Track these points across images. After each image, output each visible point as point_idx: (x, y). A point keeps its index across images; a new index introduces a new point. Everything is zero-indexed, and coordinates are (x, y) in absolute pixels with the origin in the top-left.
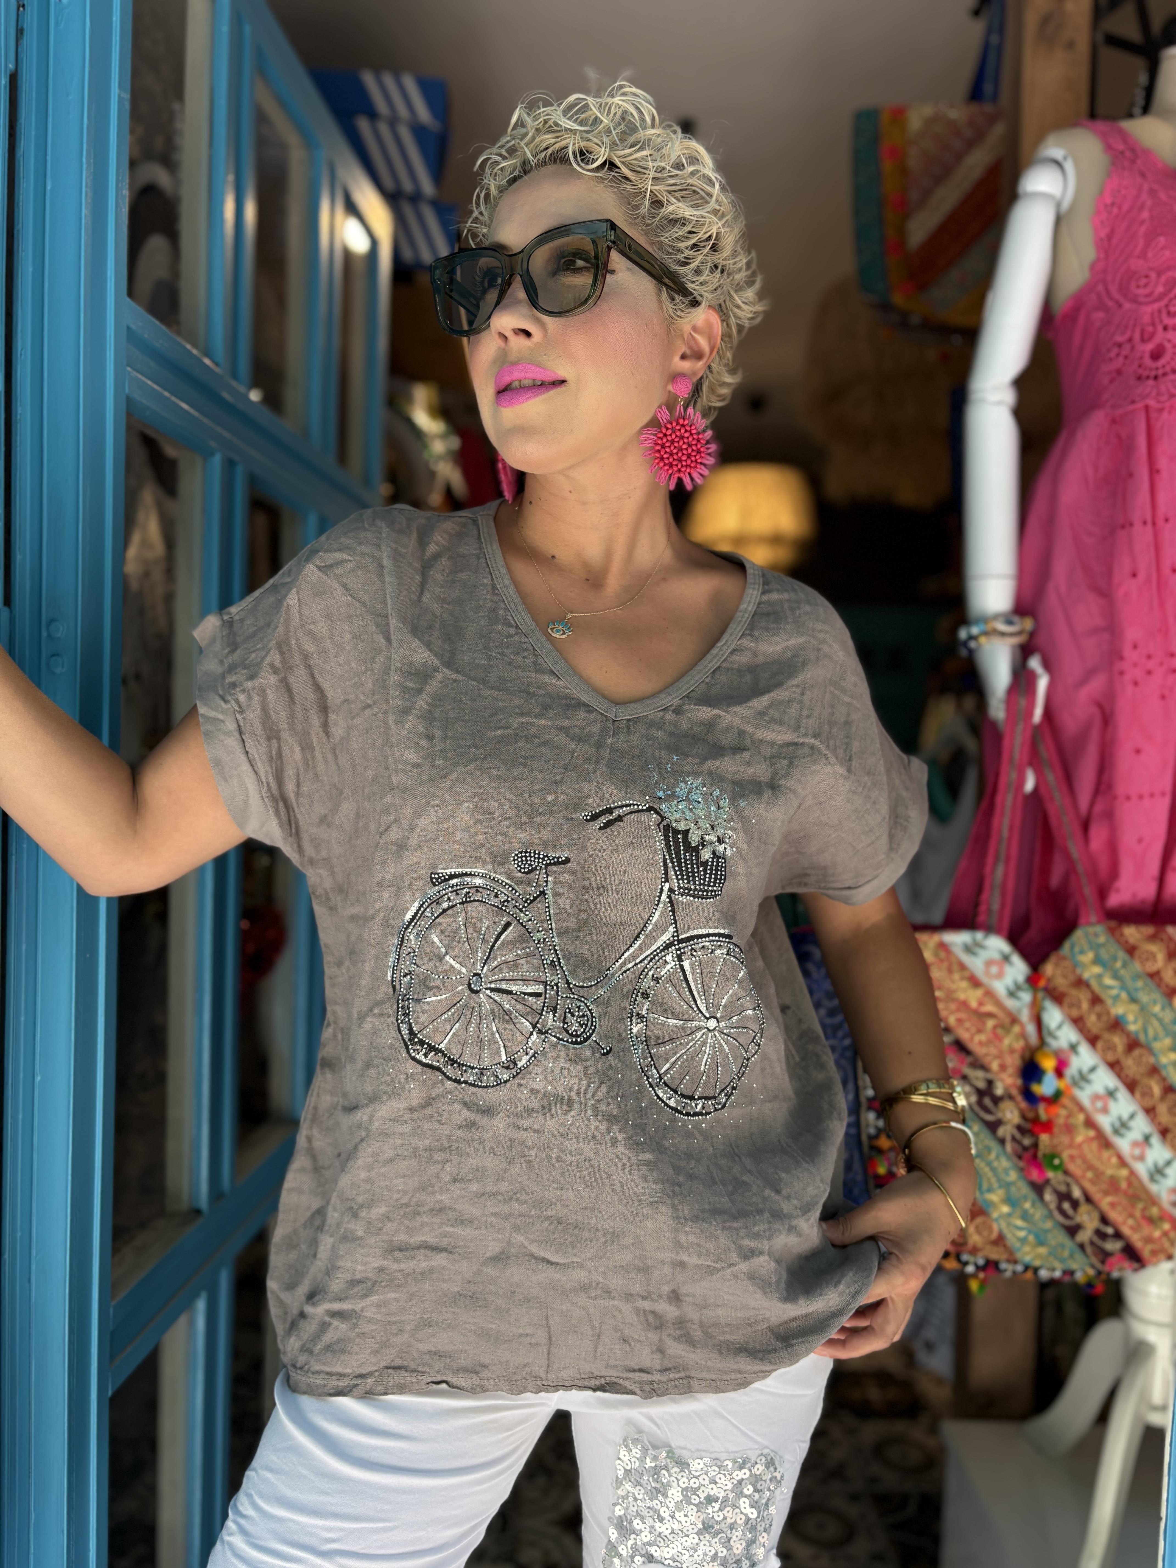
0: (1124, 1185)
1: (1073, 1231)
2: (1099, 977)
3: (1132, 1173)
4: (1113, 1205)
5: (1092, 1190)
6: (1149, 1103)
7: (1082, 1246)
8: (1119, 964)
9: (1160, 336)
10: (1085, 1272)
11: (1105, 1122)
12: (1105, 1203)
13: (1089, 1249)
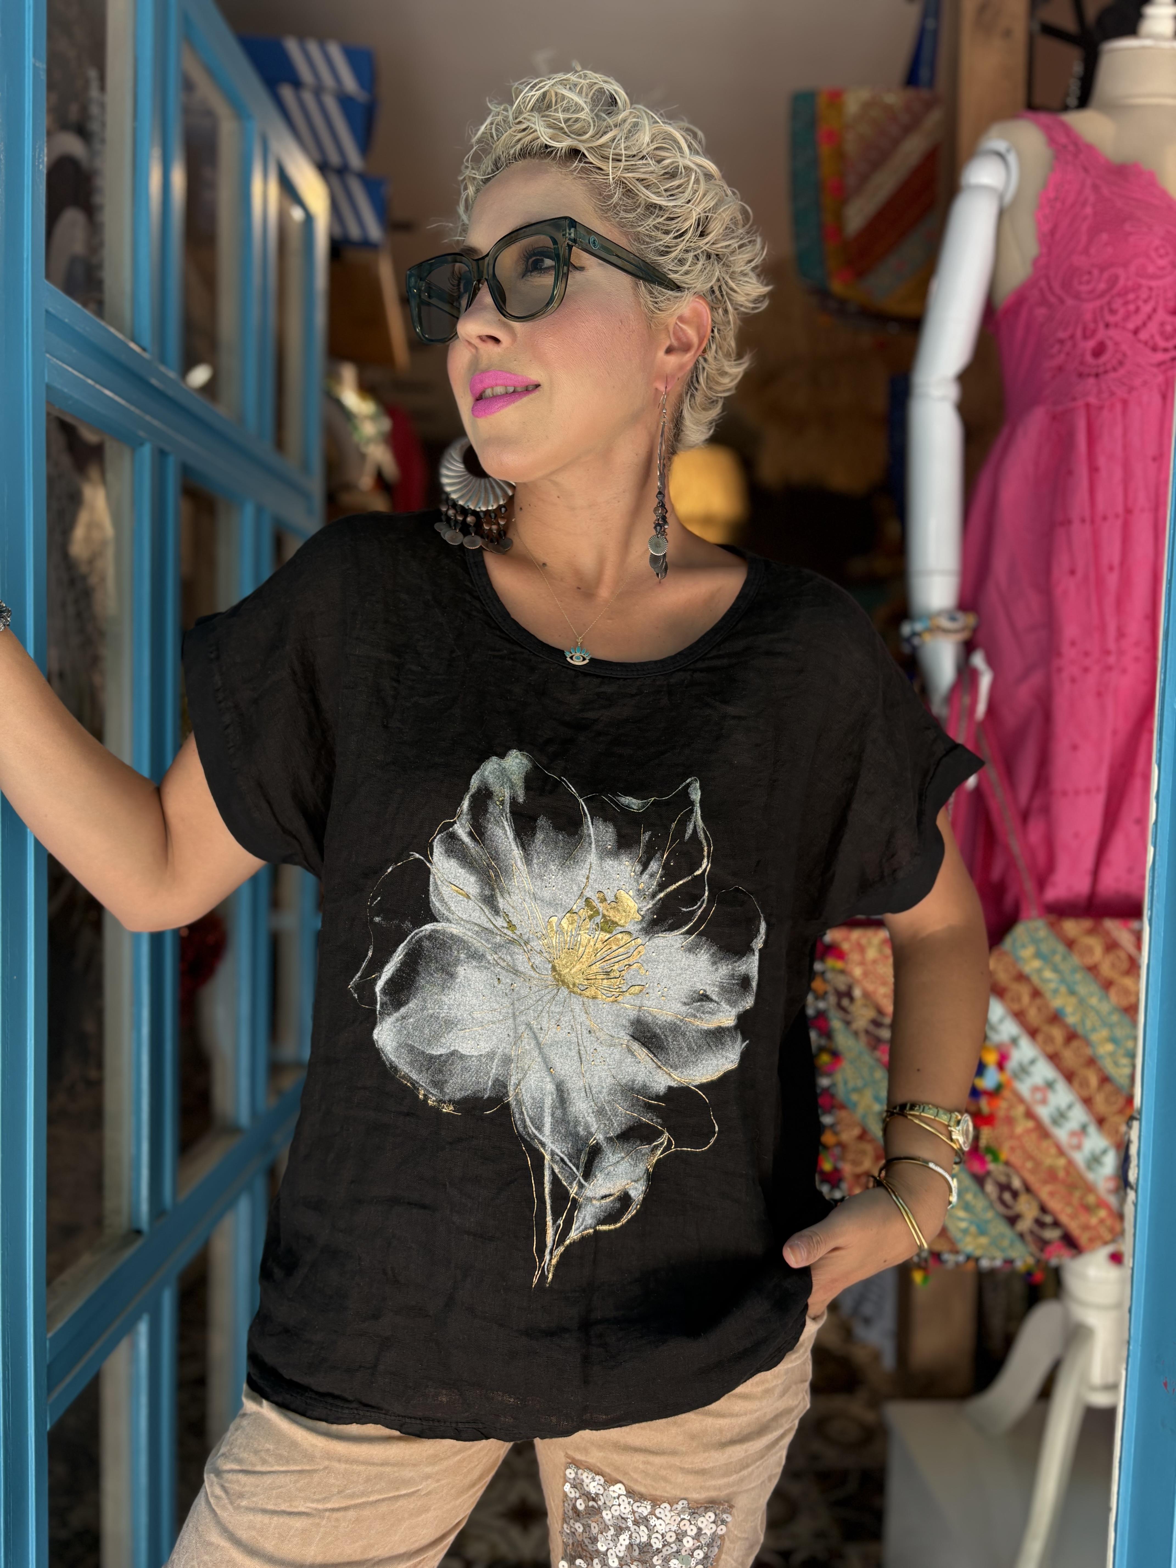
0: (1061, 1174)
1: (1013, 1220)
2: (1039, 971)
3: (1070, 1163)
4: (1052, 1194)
5: (1032, 1180)
6: (1085, 1093)
7: (1021, 1236)
8: (1058, 958)
9: (1101, 334)
10: (1025, 1262)
11: (1044, 1113)
12: (1044, 1192)
13: (1029, 1238)
